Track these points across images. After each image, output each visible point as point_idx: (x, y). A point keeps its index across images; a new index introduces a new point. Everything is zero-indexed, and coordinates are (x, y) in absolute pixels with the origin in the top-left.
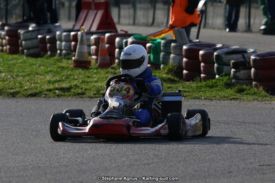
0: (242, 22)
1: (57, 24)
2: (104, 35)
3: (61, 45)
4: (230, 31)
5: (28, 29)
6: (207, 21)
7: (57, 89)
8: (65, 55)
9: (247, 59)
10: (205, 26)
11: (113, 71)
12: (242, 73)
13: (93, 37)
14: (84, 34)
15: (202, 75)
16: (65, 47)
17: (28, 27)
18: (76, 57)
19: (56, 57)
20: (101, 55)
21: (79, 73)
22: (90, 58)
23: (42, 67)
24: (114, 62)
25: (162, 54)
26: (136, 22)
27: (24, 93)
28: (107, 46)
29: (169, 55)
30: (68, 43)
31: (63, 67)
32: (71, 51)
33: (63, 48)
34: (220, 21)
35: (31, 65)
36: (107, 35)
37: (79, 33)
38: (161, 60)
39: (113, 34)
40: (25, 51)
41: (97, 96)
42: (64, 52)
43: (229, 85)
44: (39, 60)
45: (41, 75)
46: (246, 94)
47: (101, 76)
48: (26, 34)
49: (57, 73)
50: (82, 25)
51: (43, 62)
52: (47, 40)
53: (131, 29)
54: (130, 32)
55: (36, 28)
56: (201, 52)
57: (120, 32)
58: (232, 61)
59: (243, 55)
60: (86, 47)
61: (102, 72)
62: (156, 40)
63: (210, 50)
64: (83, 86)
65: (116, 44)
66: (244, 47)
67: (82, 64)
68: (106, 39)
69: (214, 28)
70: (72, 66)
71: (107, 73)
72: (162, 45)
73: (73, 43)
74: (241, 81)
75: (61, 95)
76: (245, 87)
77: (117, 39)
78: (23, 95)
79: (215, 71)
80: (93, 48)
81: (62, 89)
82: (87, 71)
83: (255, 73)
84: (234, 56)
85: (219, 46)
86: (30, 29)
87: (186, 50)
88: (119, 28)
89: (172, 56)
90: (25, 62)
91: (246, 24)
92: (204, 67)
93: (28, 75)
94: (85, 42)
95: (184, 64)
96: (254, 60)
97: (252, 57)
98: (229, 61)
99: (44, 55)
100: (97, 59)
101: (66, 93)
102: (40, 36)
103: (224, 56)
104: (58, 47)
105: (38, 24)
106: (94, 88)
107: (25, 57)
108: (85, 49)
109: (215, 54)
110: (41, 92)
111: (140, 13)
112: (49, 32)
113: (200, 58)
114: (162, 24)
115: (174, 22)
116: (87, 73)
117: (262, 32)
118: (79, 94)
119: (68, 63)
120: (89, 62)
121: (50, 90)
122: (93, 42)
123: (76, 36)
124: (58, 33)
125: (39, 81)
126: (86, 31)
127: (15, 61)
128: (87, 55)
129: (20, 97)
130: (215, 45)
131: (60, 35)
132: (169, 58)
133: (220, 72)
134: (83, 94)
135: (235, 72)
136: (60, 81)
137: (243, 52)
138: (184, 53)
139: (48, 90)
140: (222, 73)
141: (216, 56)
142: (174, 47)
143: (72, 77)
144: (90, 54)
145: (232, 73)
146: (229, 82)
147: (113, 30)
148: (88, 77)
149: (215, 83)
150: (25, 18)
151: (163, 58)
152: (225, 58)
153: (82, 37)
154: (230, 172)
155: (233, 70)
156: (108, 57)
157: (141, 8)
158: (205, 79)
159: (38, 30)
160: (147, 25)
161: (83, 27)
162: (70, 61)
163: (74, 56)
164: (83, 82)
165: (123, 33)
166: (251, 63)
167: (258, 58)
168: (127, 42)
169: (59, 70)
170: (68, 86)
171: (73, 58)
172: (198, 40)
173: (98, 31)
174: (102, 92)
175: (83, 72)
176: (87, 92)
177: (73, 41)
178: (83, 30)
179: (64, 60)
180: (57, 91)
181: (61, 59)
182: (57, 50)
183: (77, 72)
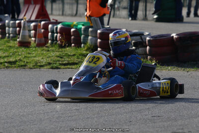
0: (140, 13)
2: (41, 23)
3: (9, 30)
4: (132, 19)
7: (6, 62)
8: (12, 37)
9: (144, 40)
10: (114, 16)
11: (47, 49)
12: (140, 50)
13: (32, 24)
14: (26, 22)
16: (12, 31)
18: (20, 39)
19: (6, 39)
20: (38, 37)
21: (23, 51)
22: (30, 40)
24: (48, 43)
25: (82, 36)
26: (64, 13)
28: (42, 30)
29: (88, 37)
30: (14, 29)
31: (11, 47)
32: (16, 35)
33: (11, 32)
34: (125, 13)
36: (43, 23)
37: (22, 21)
38: (82, 40)
39: (47, 22)
41: (35, 67)
42: (11, 35)
47: (39, 53)
49: (6, 50)
50: (25, 16)
53: (59, 19)
54: (59, 21)
57: (52, 21)
58: (133, 41)
59: (141, 37)
60: (27, 31)
61: (39, 50)
64: (25, 60)
65: (49, 29)
66: (141, 31)
67: (25, 44)
68: (42, 26)
69: (120, 18)
70: (17, 45)
71: (42, 50)
72: (82, 30)
73: (18, 29)
75: (9, 67)
77: (50, 26)
80: (33, 32)
81: (10, 63)
82: (28, 49)
83: (150, 50)
84: (134, 38)
87: (100, 33)
88: (52, 18)
89: (90, 37)
91: (143, 14)
94: (27, 28)
95: (98, 44)
96: (149, 41)
97: (148, 38)
100: (35, 40)
101: (13, 66)
104: (7, 32)
106: (33, 62)
108: (27, 33)
111: (67, 7)
116: (28, 50)
117: (155, 20)
118: (22, 66)
120: (30, 43)
121: (1, 63)
122: (32, 28)
123: (20, 24)
124: (7, 21)
126: (27, 20)
128: (28, 37)
131: (9, 23)
132: (88, 39)
134: (25, 66)
136: (8, 56)
137: (141, 35)
138: (98, 36)
142: (91, 31)
143: (17, 53)
144: (30, 37)
147: (47, 19)
148: (29, 53)
151: (83, 39)
153: (24, 24)
155: (134, 47)
156: (43, 39)
157: (67, 3)
160: (72, 15)
162: (16, 42)
163: (19, 38)
164: (25, 57)
165: (54, 21)
166: (147, 42)
167: (151, 39)
168: (57, 28)
169: (8, 48)
170: (14, 60)
171: (18, 40)
172: (108, 26)
173: (37, 20)
174: (39, 64)
175: (25, 50)
176: (28, 64)
177: (18, 27)
178: (25, 19)
179: (11, 41)
180: (6, 64)
181: (9, 41)
182: (6, 34)
183: (21, 50)
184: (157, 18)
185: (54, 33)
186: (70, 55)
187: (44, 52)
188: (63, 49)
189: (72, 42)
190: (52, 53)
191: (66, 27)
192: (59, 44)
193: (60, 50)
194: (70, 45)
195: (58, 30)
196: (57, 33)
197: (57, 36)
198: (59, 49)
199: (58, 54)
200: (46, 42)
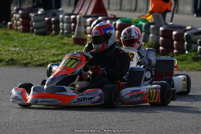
1: (61, 9)
2: (98, 18)
3: (63, 26)
4: (197, 16)
5: (37, 12)
6: (179, 8)
8: (67, 33)
10: (177, 12)
13: (89, 20)
14: (82, 18)
15: (175, 51)
16: (66, 27)
17: (37, 11)
18: (75, 35)
19: (60, 35)
21: (78, 48)
22: (86, 36)
23: (48, 43)
25: (143, 33)
26: (122, 8)
27: (34, 63)
29: (149, 35)
30: (69, 24)
31: (65, 44)
32: (71, 31)
33: (65, 28)
34: (189, 8)
35: (40, 41)
36: (100, 18)
37: (78, 16)
39: (104, 17)
40: (35, 30)
42: (65, 31)
43: (196, 59)
44: (46, 38)
45: (48, 49)
48: (36, 17)
49: (60, 48)
50: (80, 10)
51: (49, 39)
52: (52, 22)
53: (118, 14)
54: (118, 16)
55: (44, 12)
56: (174, 33)
57: (110, 16)
58: (199, 40)
60: (83, 27)
62: (138, 23)
63: (181, 31)
67: (80, 41)
69: (184, 14)
70: (72, 42)
72: (143, 26)
73: (73, 24)
78: (33, 65)
79: (185, 48)
80: (89, 28)
85: (188, 28)
86: (39, 13)
87: (162, 31)
88: (109, 13)
89: (151, 35)
90: (34, 39)
92: (176, 44)
93: (37, 49)
94: (83, 24)
95: (160, 42)
98: (197, 40)
99: (50, 33)
102: (46, 19)
103: (192, 36)
104: (61, 27)
105: (45, 9)
107: (34, 35)
108: (83, 29)
109: (186, 34)
111: (125, 1)
112: (54, 15)
113: (173, 37)
114: (143, 10)
115: (153, 9)
119: (69, 40)
120: (85, 40)
121: (54, 62)
122: (89, 24)
123: (75, 19)
124: (61, 16)
125: (46, 54)
126: (83, 15)
127: (27, 38)
128: (83, 34)
129: (31, 67)
130: (185, 27)
131: (63, 18)
132: (149, 37)
133: (189, 48)
136: (62, 54)
138: (160, 33)
140: (191, 49)
141: (186, 36)
142: (153, 28)
144: (86, 33)
145: (199, 49)
146: (196, 56)
147: (105, 15)
149: (186, 57)
150: (35, 4)
151: (144, 37)
152: (194, 38)
153: (80, 19)
155: (199, 47)
158: (177, 54)
159: (45, 14)
160: (131, 11)
161: (81, 12)
162: (70, 39)
163: (74, 34)
165: (113, 17)
168: (115, 24)
169: (62, 46)
171: (73, 36)
172: (171, 23)
173: (93, 15)
175: (80, 47)
177: (73, 22)
178: (81, 14)
179: (65, 38)
181: (63, 37)
182: (60, 30)
183: (76, 47)
191: (125, 23)
195: (117, 26)
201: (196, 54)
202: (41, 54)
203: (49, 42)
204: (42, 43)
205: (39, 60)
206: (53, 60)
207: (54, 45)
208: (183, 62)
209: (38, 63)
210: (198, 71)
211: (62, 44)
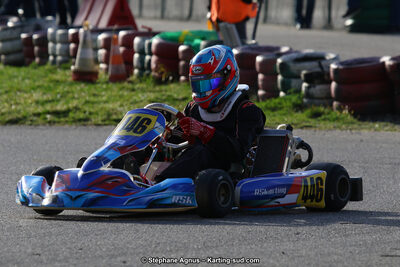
0: (318, 14)
2: (117, 34)
3: (54, 49)
4: (302, 27)
5: (6, 24)
6: (269, 13)
7: (48, 113)
8: (61, 63)
9: (325, 69)
10: (265, 20)
11: (130, 86)
12: (318, 89)
13: (102, 37)
14: (89, 32)
15: (260, 92)
16: (61, 50)
17: (6, 22)
18: (76, 66)
19: (48, 66)
20: (113, 63)
21: (82, 90)
22: (97, 67)
23: (27, 81)
24: (132, 73)
26: (166, 14)
27: (1, 118)
28: (122, 49)
30: (65, 46)
31: (58, 81)
32: (69, 57)
33: (57, 52)
34: (287, 13)
35: (11, 77)
36: (122, 33)
37: (81, 31)
39: (130, 32)
40: (3, 57)
42: (59, 58)
43: (299, 107)
44: (23, 71)
45: (26, 92)
46: (324, 120)
47: (114, 94)
48: (5, 32)
49: (49, 89)
50: (86, 19)
51: (28, 73)
52: (34, 42)
53: (155, 25)
54: (155, 30)
55: (19, 24)
56: (259, 59)
57: (141, 29)
58: (304, 72)
59: (320, 63)
60: (91, 51)
61: (115, 87)
62: (193, 41)
63: (271, 56)
64: (87, 108)
65: (135, 47)
66: (319, 51)
67: (86, 76)
69: (278, 24)
70: (70, 79)
71: (123, 88)
73: (72, 46)
74: (317, 101)
75: (54, 122)
76: (322, 109)
77: (137, 40)
79: (279, 86)
80: (102, 52)
81: (56, 113)
82: (92, 87)
83: (337, 90)
84: (307, 64)
85: (284, 49)
86: (10, 24)
87: (238, 56)
88: (140, 24)
90: (2, 73)
92: (264, 80)
93: (6, 92)
94: (90, 44)
96: (336, 71)
97: (333, 66)
98: (300, 71)
99: (30, 62)
100: (107, 70)
101: (62, 119)
102: (24, 36)
103: (291, 64)
104: (50, 51)
106: (103, 112)
107: (2, 66)
108: (90, 54)
109: (279, 61)
110: (25, 118)
112: (38, 29)
113: (257, 67)
114: (203, 16)
116: (92, 89)
117: (348, 29)
118: (80, 120)
119: (65, 75)
120: (95, 74)
121: (38, 115)
122: (101, 43)
123: (75, 37)
124: (50, 31)
125: (22, 101)
126: (91, 27)
128: (92, 63)
130: (278, 48)
131: (54, 34)
133: (286, 87)
135: (308, 88)
136: (52, 101)
137: (319, 58)
139: (35, 115)
140: (290, 89)
141: (281, 64)
143: (70, 95)
144: (97, 62)
145: (303, 89)
146: (299, 102)
147: (131, 27)
148: (94, 95)
149: (280, 103)
152: (294, 67)
153: (85, 36)
154: (298, 234)
155: (305, 85)
156: (123, 66)
158: (264, 98)
159: (22, 27)
160: (181, 19)
161: (87, 22)
162: (68, 73)
163: (74, 64)
164: (87, 102)
165: (145, 30)
166: (332, 74)
167: (341, 67)
168: (150, 45)
169: (52, 85)
170: (64, 108)
171: (73, 68)
172: (254, 42)
173: (110, 27)
174: (114, 117)
175: (87, 88)
176: (92, 117)
177: (72, 42)
178: (87, 26)
179: (59, 70)
180: (48, 116)
181: (56, 69)
182: (48, 56)
183: (78, 88)
184: (351, 26)
185: (145, 55)
186: (177, 100)
187: (126, 93)
188: (163, 87)
189: (181, 72)
190: (140, 95)
191: (169, 42)
192: (154, 77)
193: (157, 88)
194: (176, 79)
195: (153, 48)
196: (151, 54)
197: (150, 60)
198: (154, 86)
199: (152, 96)
200: (129, 72)
201: (299, 97)
202: (13, 102)
203: (29, 78)
204: (16, 80)
205: (10, 113)
206: (36, 112)
207: (37, 84)
208: (276, 113)
209: (8, 118)
210: (302, 128)
211: (51, 81)
